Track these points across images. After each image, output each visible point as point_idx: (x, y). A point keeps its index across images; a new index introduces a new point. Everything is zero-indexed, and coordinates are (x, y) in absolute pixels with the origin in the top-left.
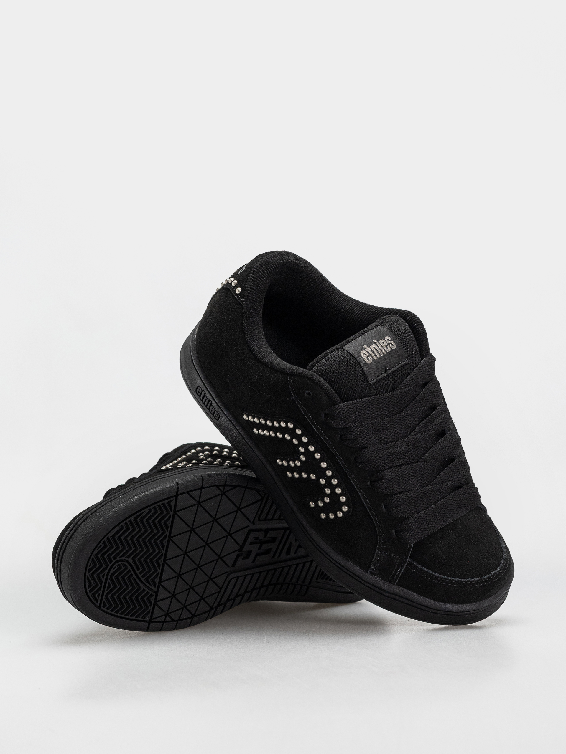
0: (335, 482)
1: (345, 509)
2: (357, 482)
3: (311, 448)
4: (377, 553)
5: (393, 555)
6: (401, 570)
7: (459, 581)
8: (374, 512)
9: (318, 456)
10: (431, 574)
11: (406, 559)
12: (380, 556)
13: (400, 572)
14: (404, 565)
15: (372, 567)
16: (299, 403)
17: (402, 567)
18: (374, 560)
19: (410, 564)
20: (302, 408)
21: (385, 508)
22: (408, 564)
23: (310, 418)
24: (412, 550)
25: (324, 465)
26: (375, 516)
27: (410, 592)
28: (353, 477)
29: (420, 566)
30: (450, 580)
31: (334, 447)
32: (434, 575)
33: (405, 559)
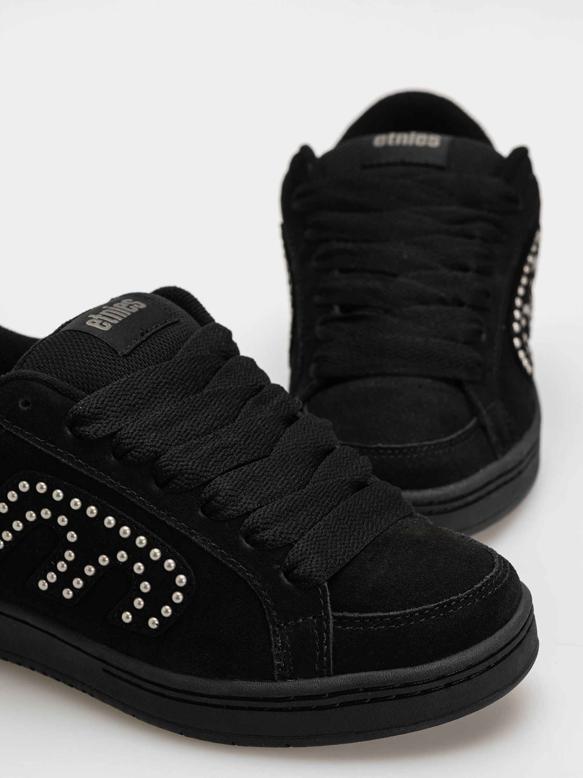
0: (141, 541)
1: (181, 580)
2: (179, 522)
3: (76, 503)
4: (275, 631)
5: (303, 620)
6: (328, 637)
7: (435, 607)
8: (233, 558)
9: (92, 511)
10: (382, 618)
11: (327, 614)
12: (281, 635)
13: (327, 644)
14: (328, 627)
15: (277, 662)
16: (17, 430)
17: (328, 633)
18: (275, 648)
19: (338, 620)
20: (28, 436)
21: (247, 542)
22: (334, 623)
23: (48, 447)
24: (328, 594)
25: (110, 521)
26: (238, 564)
27: (363, 674)
28: (169, 516)
29: (356, 615)
30: (421, 612)
31: (111, 478)
32: (387, 617)
33: (325, 614)
